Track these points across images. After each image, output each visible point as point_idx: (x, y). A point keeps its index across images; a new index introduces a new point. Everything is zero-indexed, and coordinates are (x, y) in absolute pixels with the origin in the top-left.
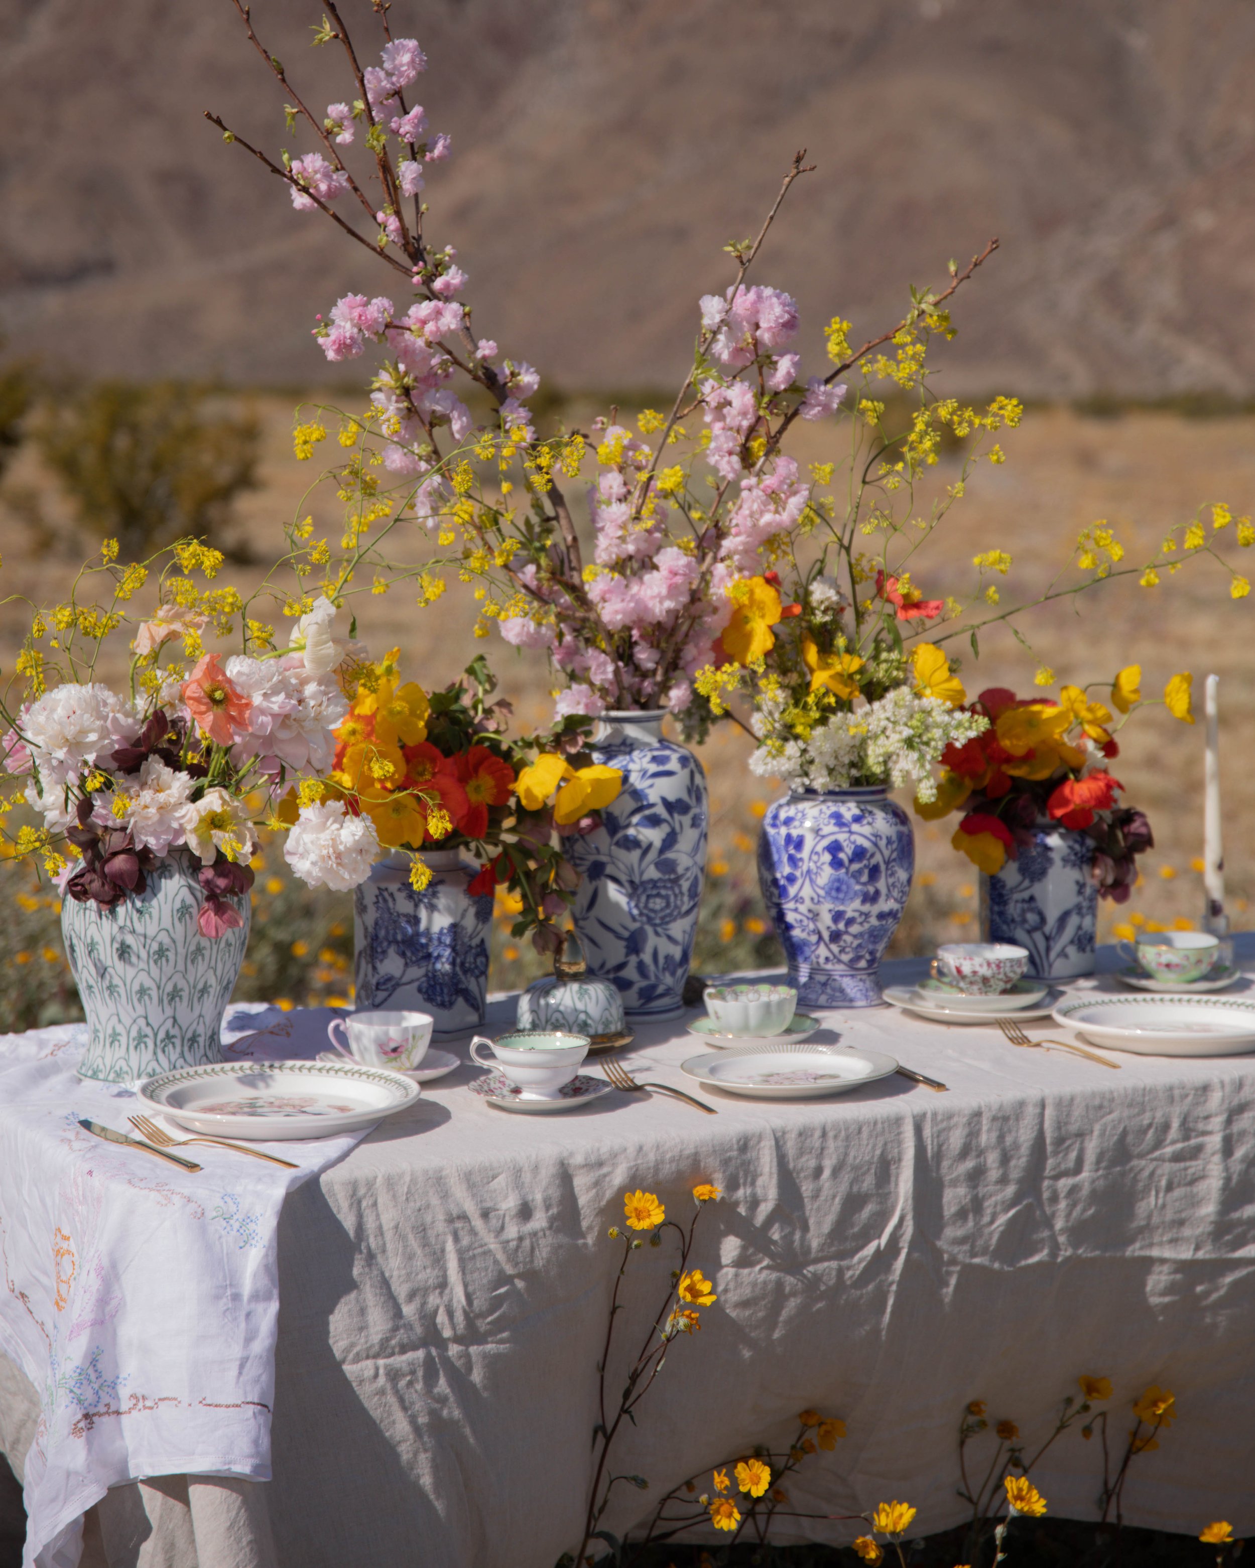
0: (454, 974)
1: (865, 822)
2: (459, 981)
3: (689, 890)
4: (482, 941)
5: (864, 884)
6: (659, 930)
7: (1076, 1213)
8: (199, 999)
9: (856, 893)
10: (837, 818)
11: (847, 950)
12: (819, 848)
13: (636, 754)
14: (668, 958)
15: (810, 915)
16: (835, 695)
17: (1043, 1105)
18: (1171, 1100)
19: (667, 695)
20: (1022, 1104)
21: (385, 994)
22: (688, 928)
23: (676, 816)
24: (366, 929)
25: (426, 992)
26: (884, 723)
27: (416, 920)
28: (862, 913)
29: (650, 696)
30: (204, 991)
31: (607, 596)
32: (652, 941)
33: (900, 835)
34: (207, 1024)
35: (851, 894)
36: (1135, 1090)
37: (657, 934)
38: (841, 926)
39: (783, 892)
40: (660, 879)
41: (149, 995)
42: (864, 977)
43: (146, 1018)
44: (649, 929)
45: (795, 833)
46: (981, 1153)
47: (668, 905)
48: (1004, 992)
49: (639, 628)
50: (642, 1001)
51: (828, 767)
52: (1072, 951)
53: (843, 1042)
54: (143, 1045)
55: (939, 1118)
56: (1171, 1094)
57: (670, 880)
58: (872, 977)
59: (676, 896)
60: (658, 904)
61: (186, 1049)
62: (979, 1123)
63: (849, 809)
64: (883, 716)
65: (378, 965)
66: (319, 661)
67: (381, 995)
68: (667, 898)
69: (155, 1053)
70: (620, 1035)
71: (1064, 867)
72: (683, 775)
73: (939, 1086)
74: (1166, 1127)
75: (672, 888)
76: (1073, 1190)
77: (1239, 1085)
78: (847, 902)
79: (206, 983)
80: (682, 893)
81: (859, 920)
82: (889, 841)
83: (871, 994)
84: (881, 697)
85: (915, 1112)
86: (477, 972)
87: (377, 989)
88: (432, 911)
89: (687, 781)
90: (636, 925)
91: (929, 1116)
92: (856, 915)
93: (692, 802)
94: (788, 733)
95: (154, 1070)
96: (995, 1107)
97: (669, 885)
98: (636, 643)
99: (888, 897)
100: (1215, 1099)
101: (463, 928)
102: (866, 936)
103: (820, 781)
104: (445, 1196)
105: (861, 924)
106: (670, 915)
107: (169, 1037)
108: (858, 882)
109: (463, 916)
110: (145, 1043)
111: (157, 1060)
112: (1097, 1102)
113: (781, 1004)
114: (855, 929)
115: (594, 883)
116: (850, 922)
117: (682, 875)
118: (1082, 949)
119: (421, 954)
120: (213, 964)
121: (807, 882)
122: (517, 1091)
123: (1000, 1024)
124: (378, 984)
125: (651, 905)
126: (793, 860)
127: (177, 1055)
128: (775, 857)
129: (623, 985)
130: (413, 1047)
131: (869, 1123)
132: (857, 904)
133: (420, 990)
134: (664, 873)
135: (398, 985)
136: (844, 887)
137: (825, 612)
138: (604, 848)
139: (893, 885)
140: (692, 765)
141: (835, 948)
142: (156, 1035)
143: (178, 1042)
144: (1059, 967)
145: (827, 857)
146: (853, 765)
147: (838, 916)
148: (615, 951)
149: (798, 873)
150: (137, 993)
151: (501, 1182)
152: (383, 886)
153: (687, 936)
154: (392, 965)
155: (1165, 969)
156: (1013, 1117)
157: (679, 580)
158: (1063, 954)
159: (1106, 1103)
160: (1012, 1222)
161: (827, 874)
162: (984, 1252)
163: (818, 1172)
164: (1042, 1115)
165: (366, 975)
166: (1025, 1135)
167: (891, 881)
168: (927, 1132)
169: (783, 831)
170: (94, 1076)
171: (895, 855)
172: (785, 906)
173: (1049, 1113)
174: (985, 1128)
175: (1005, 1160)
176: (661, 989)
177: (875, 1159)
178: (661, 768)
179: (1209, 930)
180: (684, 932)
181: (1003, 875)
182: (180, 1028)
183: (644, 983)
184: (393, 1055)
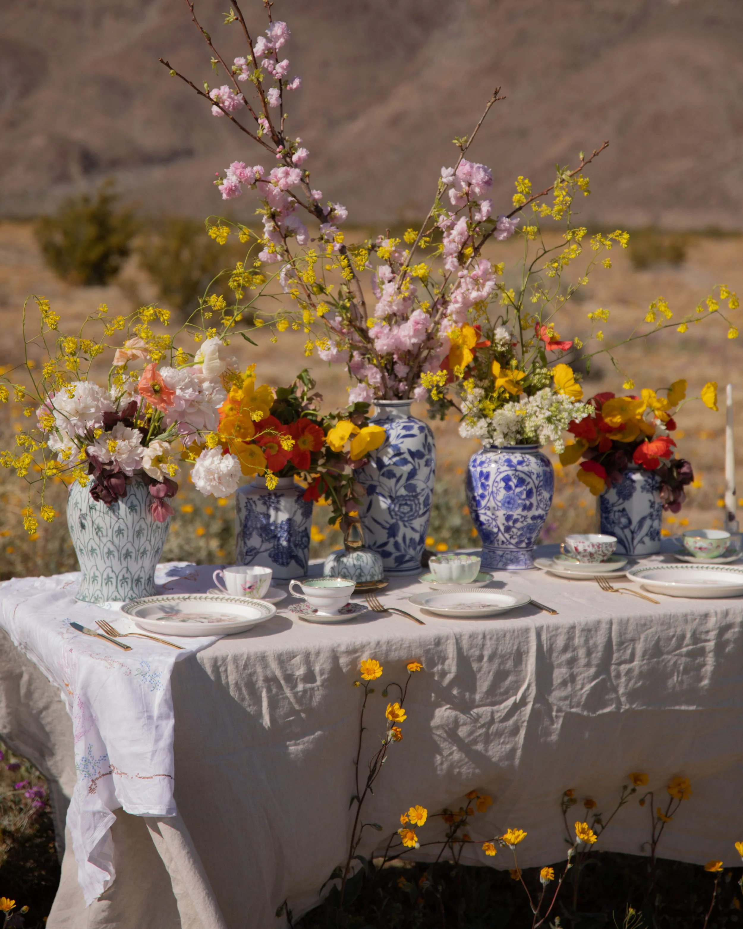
0: (289, 547)
1: (525, 464)
2: (292, 551)
3: (424, 502)
4: (306, 529)
5: (524, 500)
6: (406, 524)
7: (631, 684)
8: (141, 557)
9: (519, 505)
10: (509, 462)
11: (514, 537)
12: (498, 479)
13: (394, 425)
14: (411, 540)
15: (494, 517)
16: (509, 393)
17: (611, 623)
18: (686, 621)
19: (413, 392)
20: (599, 622)
21: (250, 558)
22: (423, 524)
23: (416, 459)
24: (241, 521)
25: (273, 557)
26: (535, 408)
27: (268, 516)
28: (522, 516)
29: (404, 392)
30: (144, 553)
31: (379, 335)
32: (402, 530)
33: (545, 473)
34: (146, 571)
35: (516, 506)
36: (665, 615)
37: (405, 526)
38: (511, 523)
39: (478, 504)
40: (407, 496)
41: (113, 555)
42: (524, 552)
43: (112, 567)
44: (401, 523)
45: (485, 470)
46: (575, 649)
47: (411, 510)
48: (603, 561)
49: (398, 354)
50: (397, 564)
51: (504, 433)
52: (647, 540)
53: (507, 588)
54: (110, 583)
55: (551, 629)
56: (686, 618)
57: (413, 496)
58: (529, 553)
59: (416, 505)
60: (406, 509)
61: (134, 585)
62: (574, 632)
63: (516, 457)
64: (535, 404)
65: (247, 541)
66: (211, 369)
67: (249, 558)
68: (410, 506)
69: (117, 587)
70: (381, 582)
71: (642, 492)
72: (420, 437)
73: (553, 612)
74: (683, 637)
75: (414, 501)
76: (629, 672)
77: (726, 614)
78: (514, 510)
79: (145, 548)
80: (419, 504)
81: (521, 520)
82: (538, 476)
83: (528, 562)
84: (534, 394)
85: (537, 626)
86: (303, 546)
87: (247, 555)
88: (277, 512)
89: (424, 441)
90: (394, 521)
91: (545, 628)
92: (519, 517)
93: (426, 452)
94: (482, 414)
95: (116, 597)
96: (583, 623)
97: (412, 498)
98: (396, 362)
99: (538, 507)
100: (712, 622)
101: (294, 521)
102: (525, 529)
103: (499, 441)
104: (266, 667)
105: (522, 522)
106: (412, 515)
107: (124, 579)
108: (520, 499)
109: (294, 514)
110: (111, 582)
111: (118, 591)
112: (643, 622)
113: (471, 566)
114: (519, 525)
115: (370, 497)
116: (516, 521)
117: (420, 493)
118: (652, 539)
119: (271, 536)
120: (149, 538)
121: (491, 498)
122: (316, 611)
123: (596, 579)
124: (247, 552)
125: (402, 510)
126: (483, 486)
127: (129, 589)
128: (474, 484)
129: (385, 555)
130: (260, 586)
131: (510, 632)
132: (519, 511)
133: (270, 556)
134: (409, 492)
135: (258, 553)
136: (512, 501)
137: (503, 345)
138: (375, 477)
139: (541, 500)
140: (426, 431)
141: (507, 536)
142: (117, 577)
143: (129, 581)
144: (639, 549)
145: (503, 484)
146: (518, 432)
147: (508, 518)
148: (382, 536)
149: (486, 493)
150: (106, 553)
151: (297, 660)
152: (250, 497)
153: (422, 528)
154: (255, 541)
155: (699, 551)
156: (593, 629)
157: (420, 327)
158: (642, 542)
159: (648, 623)
160: (593, 688)
161: (502, 494)
162: (578, 705)
163: (480, 658)
164: (610, 629)
165: (241, 547)
166: (600, 639)
167: (539, 498)
168: (544, 637)
169: (479, 469)
170: (83, 600)
171: (541, 484)
172: (480, 512)
173: (615, 627)
174: (577, 635)
175: (589, 653)
176: (407, 558)
177: (514, 651)
178: (408, 433)
179: (727, 529)
180: (421, 525)
181: (607, 496)
182: (131, 574)
183: (398, 554)
184: (249, 590)
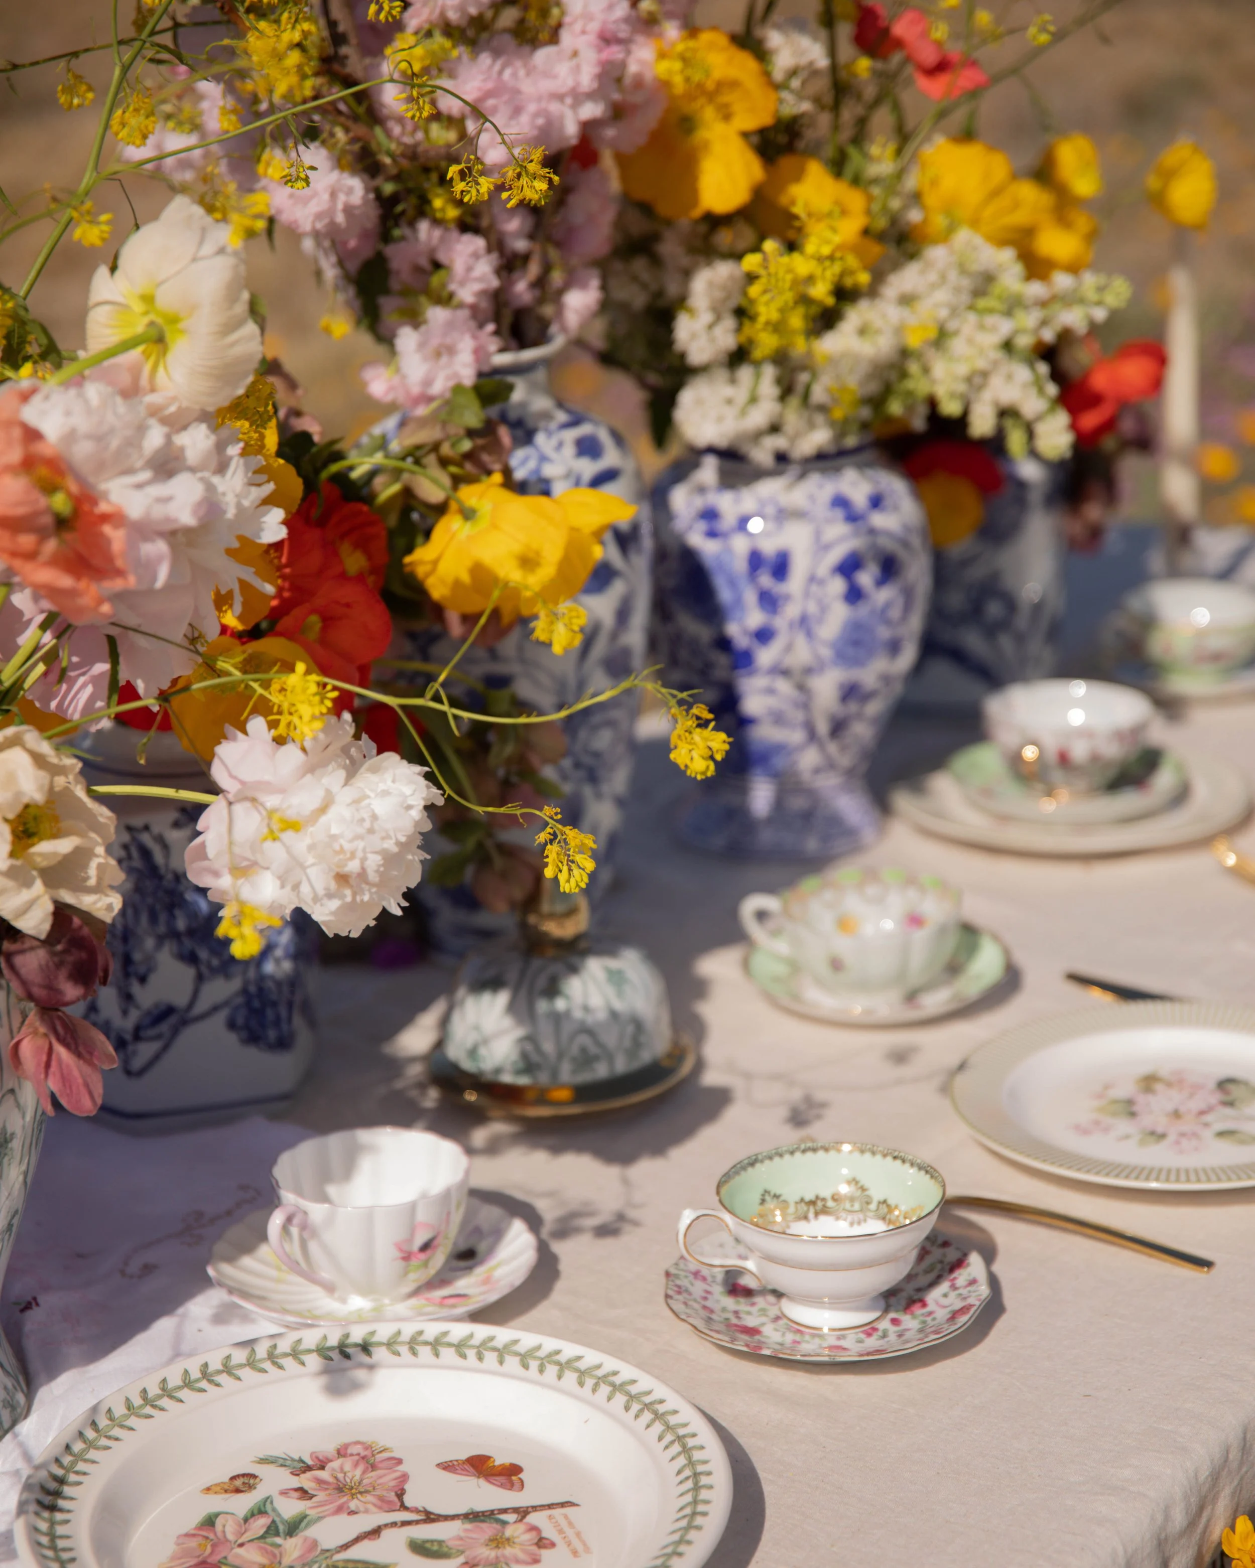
1: (885, 507)
10: (841, 502)
12: (821, 571)
21: (154, 1046)
25: (245, 1026)
38: (852, 708)
39: (742, 660)
63: (860, 485)
67: (147, 1049)
78: (867, 664)
87: (137, 1037)
116: (865, 698)
121: (798, 638)
124: (139, 1028)
128: (725, 594)
132: (878, 663)
133: (232, 1025)
135: (185, 1022)
136: (862, 637)
145: (838, 585)
147: (849, 690)
149: (777, 624)
161: (837, 618)
169: (736, 542)
172: (744, 686)
178: (597, 466)
184: (422, 1256)
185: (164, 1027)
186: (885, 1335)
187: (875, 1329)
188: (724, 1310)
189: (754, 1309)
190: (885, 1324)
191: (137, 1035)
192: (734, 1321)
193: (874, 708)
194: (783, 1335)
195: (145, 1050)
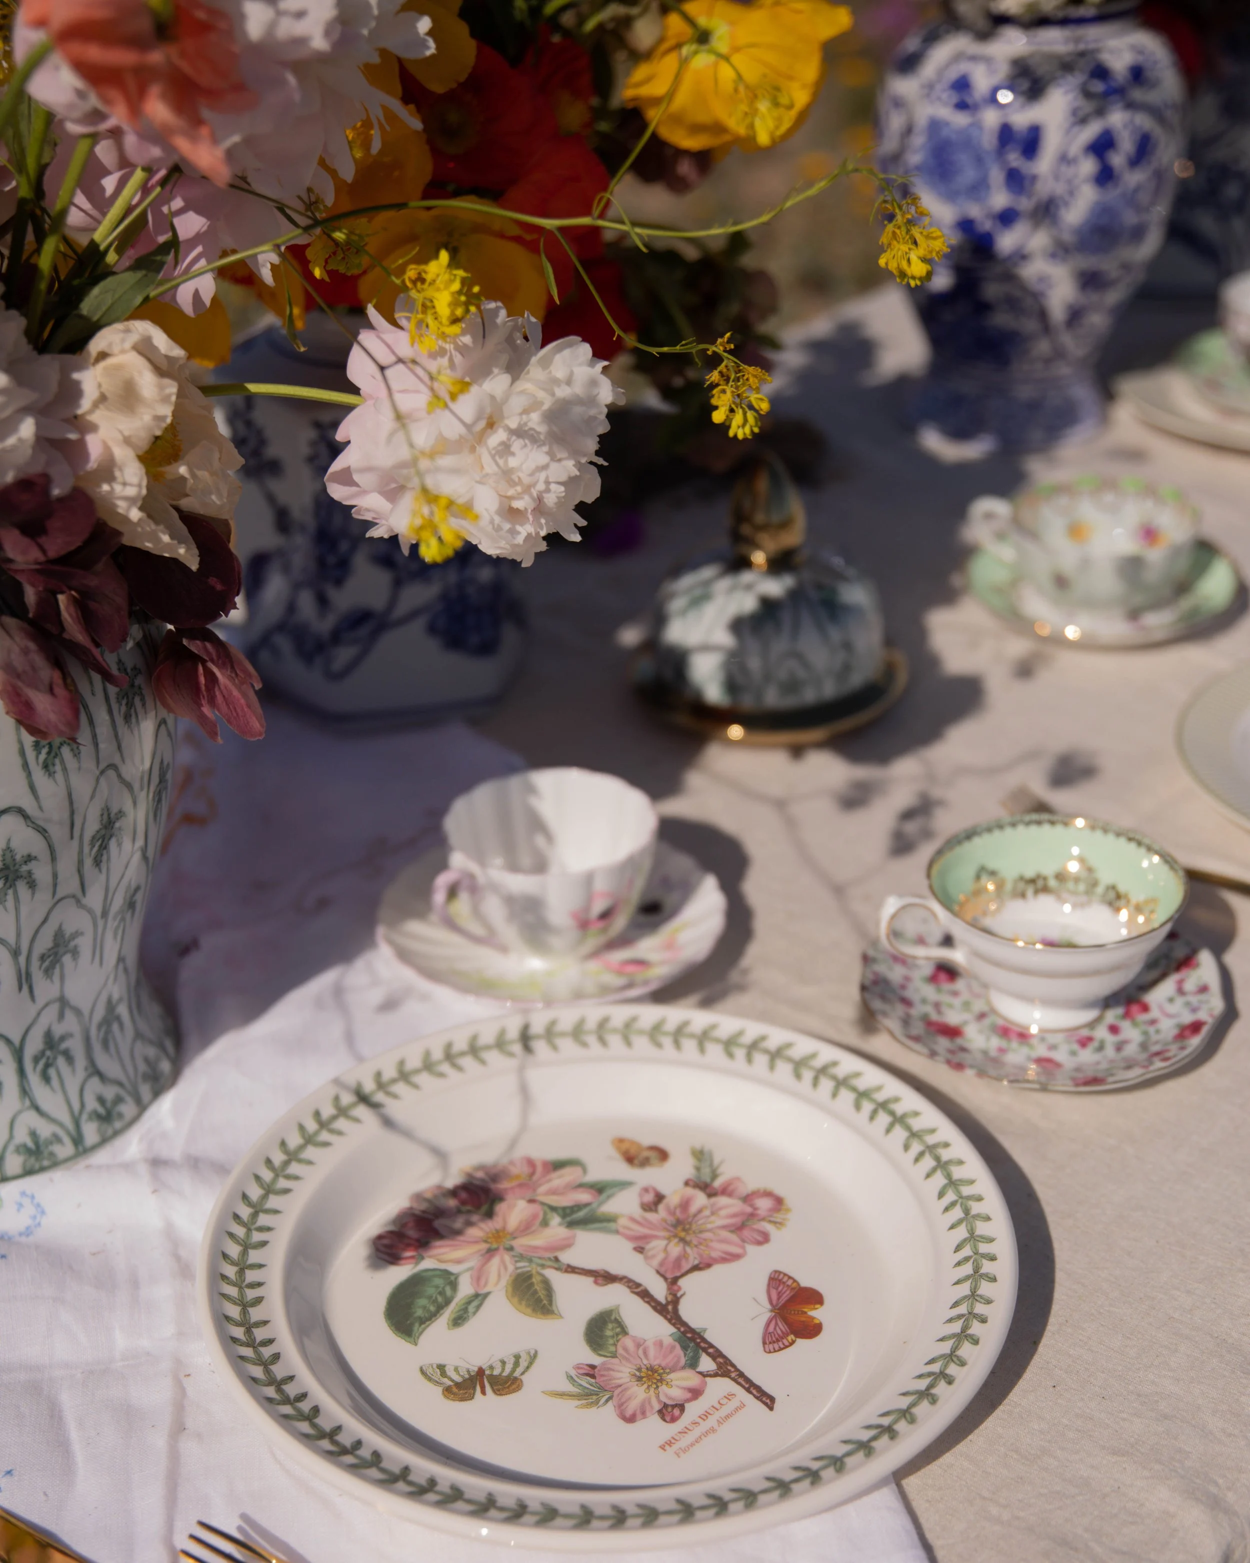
10: (1100, 73)
11: (1090, 339)
12: (1073, 150)
21: (353, 651)
25: (447, 632)
35: (1116, 233)
45: (1020, 122)
67: (346, 654)
69: (25, 1091)
70: (890, 669)
87: (334, 641)
92: (1122, 273)
95: (33, 1134)
108: (1131, 208)
111: (37, 1109)
116: (1103, 287)
124: (334, 631)
126: (1015, 179)
127: (81, 1074)
132: (1121, 251)
133: (432, 629)
135: (382, 628)
136: (1108, 223)
141: (1067, 338)
142: (19, 1054)
143: (75, 1043)
145: (1088, 166)
149: (1022, 205)
154: (364, 589)
161: (1084, 201)
184: (601, 924)
185: (363, 631)
186: (1101, 1048)
187: (1090, 1039)
188: (924, 1001)
189: (957, 1002)
190: (1101, 1032)
191: (336, 637)
192: (934, 1017)
193: (1114, 297)
194: (988, 1039)
195: (344, 655)
